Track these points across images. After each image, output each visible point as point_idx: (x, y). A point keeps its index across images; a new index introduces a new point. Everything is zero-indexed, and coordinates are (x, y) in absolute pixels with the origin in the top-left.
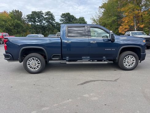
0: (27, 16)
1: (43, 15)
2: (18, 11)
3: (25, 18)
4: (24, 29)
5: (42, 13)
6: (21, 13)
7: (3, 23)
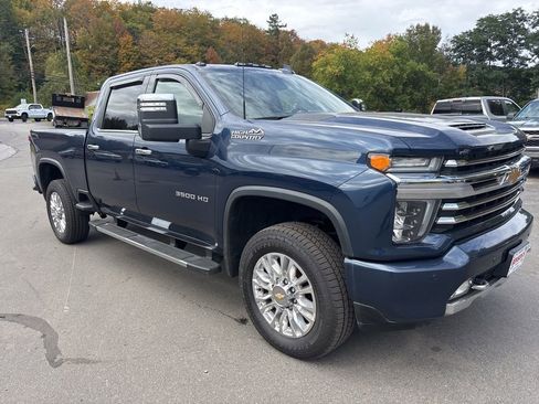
0: (457, 39)
1: (526, 26)
2: (427, 26)
3: (447, 50)
4: (438, 89)
5: (524, 19)
6: (436, 32)
7: (368, 75)
